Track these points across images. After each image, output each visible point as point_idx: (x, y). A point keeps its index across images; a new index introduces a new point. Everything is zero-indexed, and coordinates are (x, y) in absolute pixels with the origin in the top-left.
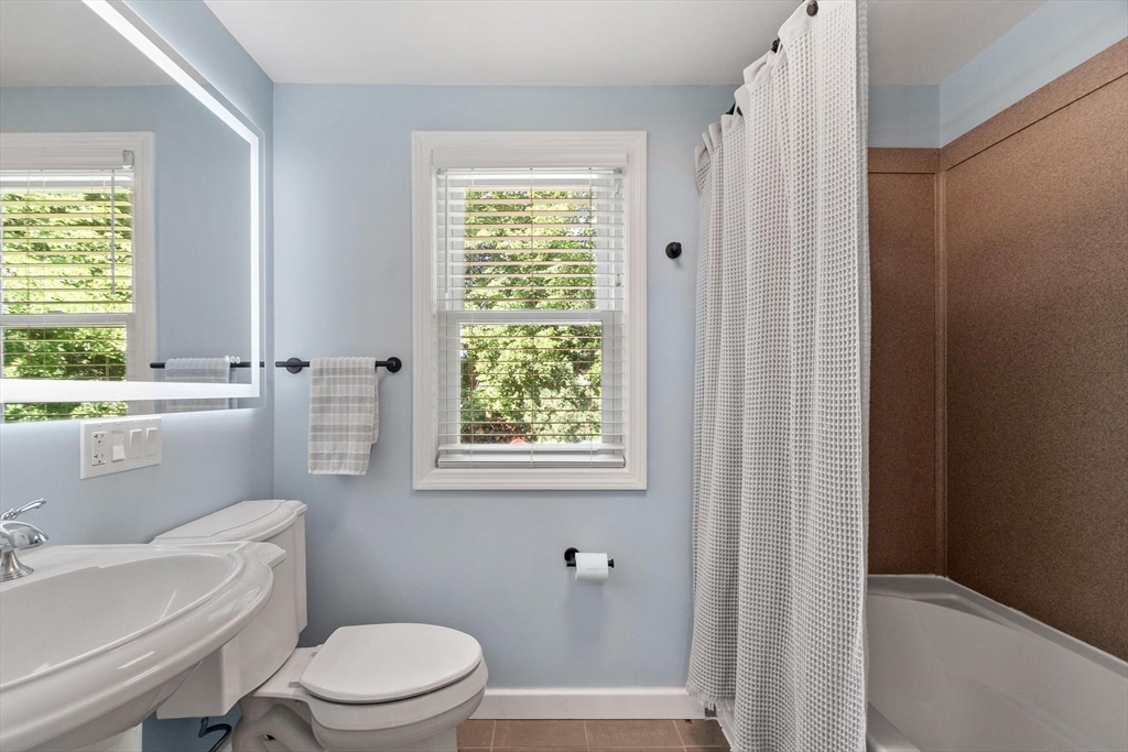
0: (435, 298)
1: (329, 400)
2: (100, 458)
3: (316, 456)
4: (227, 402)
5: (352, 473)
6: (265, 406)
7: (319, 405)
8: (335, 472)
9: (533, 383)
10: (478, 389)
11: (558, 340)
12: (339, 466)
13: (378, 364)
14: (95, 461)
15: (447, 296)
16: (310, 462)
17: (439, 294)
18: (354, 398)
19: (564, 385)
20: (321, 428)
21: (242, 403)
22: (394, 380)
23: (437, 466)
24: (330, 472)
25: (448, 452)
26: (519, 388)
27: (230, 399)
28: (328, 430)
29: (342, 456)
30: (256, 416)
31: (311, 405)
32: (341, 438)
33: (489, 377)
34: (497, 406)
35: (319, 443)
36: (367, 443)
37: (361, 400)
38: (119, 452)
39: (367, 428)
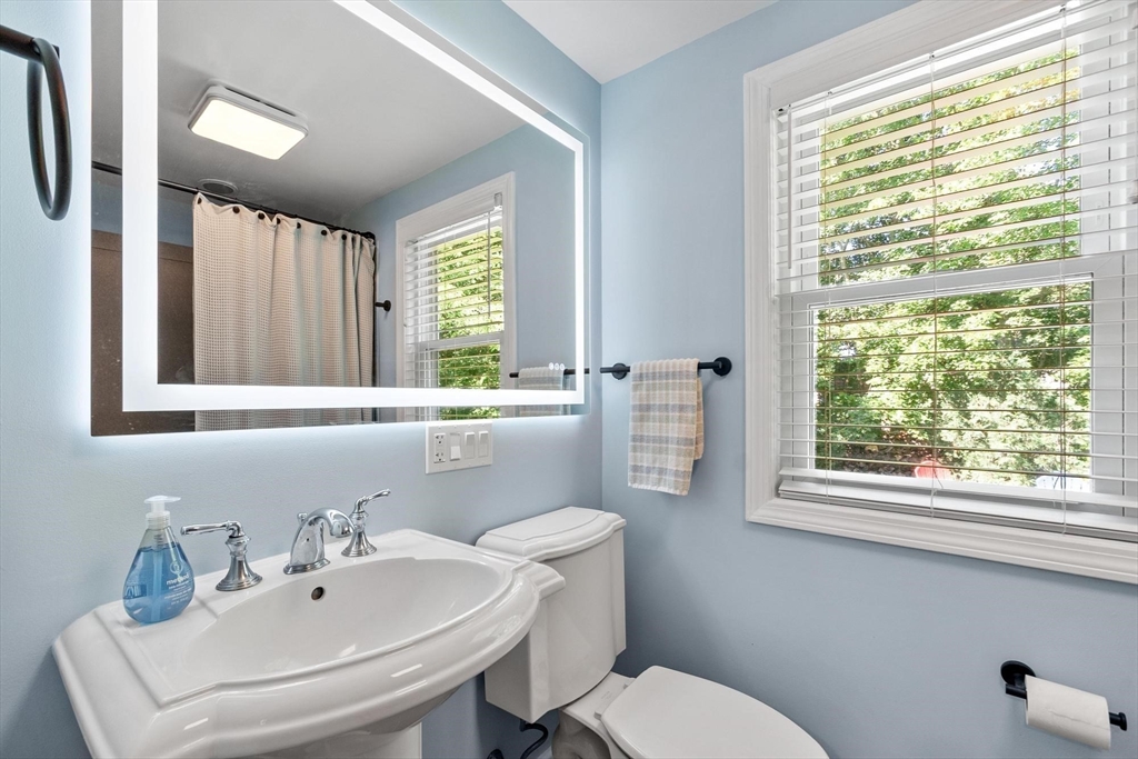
0: (775, 276)
1: (648, 408)
2: (440, 457)
3: (636, 469)
4: (561, 408)
5: (671, 491)
6: (591, 412)
7: (638, 413)
8: (654, 488)
9: (957, 387)
10: (870, 394)
11: (1002, 327)
12: (659, 482)
13: (701, 366)
14: (437, 459)
15: (793, 273)
16: (630, 474)
17: (781, 273)
18: (674, 406)
19: (1014, 389)
20: (641, 439)
21: (574, 409)
22: (722, 385)
23: (778, 495)
24: (649, 487)
25: (794, 478)
26: (931, 394)
27: (565, 406)
28: (648, 442)
29: (662, 471)
30: (583, 423)
31: (631, 414)
32: (660, 452)
33: (886, 381)
34: (899, 417)
35: (638, 454)
36: (688, 459)
37: (682, 408)
38: (456, 452)
39: (688, 442)
